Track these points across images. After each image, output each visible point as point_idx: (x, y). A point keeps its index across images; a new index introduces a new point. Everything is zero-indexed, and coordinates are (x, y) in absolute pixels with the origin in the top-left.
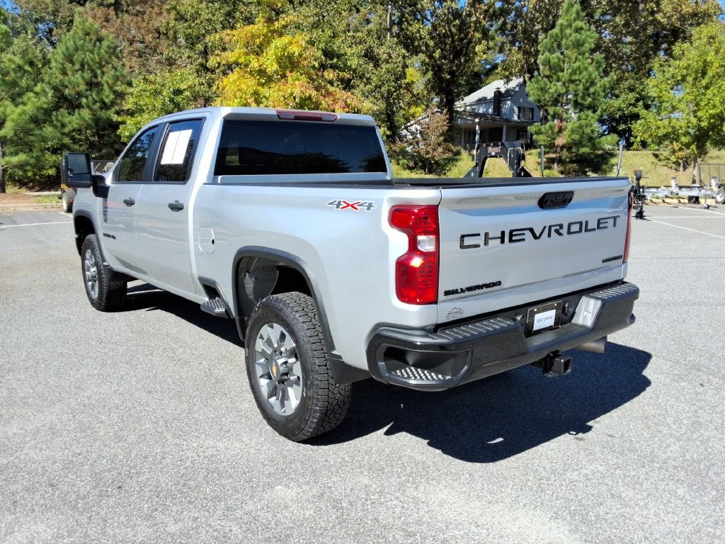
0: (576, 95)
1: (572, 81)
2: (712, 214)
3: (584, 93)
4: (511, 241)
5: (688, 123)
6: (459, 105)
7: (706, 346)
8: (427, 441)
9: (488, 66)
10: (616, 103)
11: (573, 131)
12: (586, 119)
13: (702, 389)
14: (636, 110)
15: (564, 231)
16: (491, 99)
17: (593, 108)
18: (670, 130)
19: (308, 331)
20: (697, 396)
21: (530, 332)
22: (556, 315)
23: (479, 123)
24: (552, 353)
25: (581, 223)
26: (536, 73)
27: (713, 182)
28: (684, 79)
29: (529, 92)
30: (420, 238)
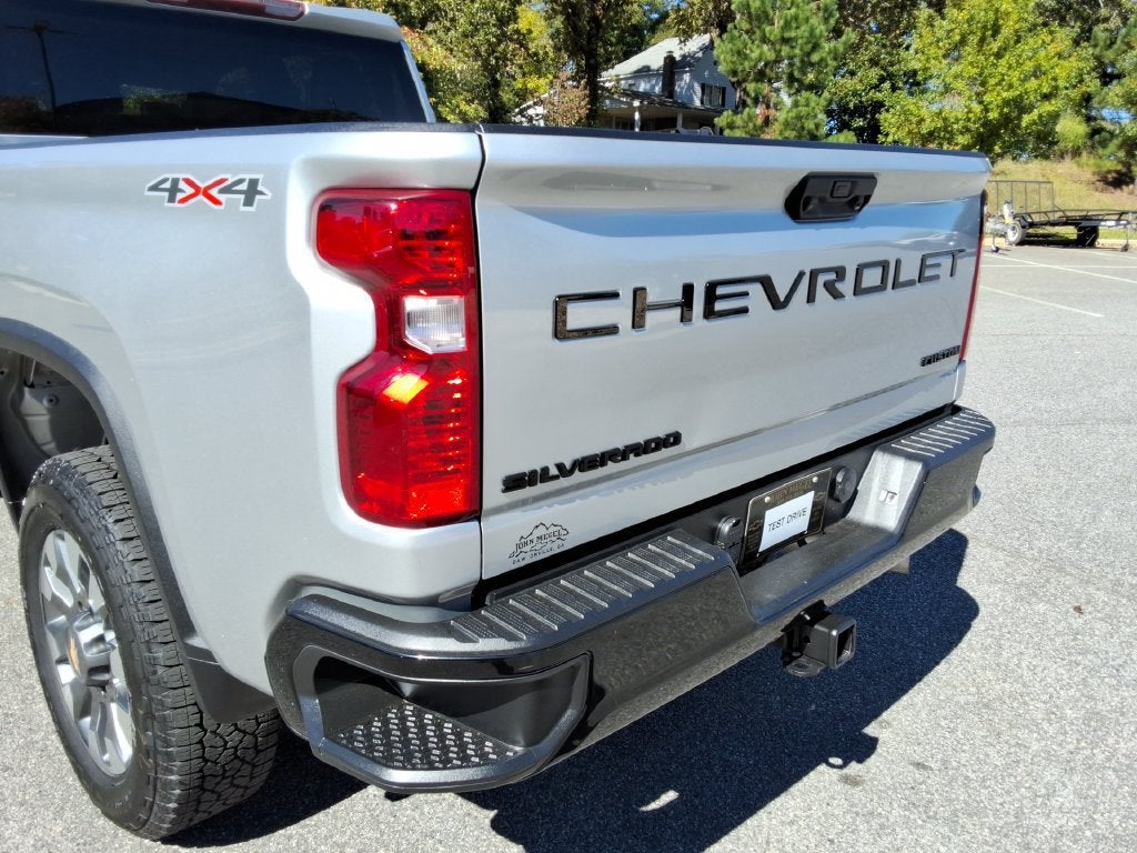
0: (791, 65)
1: (785, 41)
2: (1004, 262)
3: (802, 61)
4: (709, 313)
5: (968, 113)
6: (608, 77)
7: (1061, 515)
8: (492, 814)
9: (655, 16)
10: (850, 84)
11: (787, 124)
12: (807, 105)
13: (1080, 621)
14: (879, 96)
15: (846, 287)
16: (658, 70)
17: (816, 88)
18: (940, 124)
19: (136, 567)
20: (1075, 639)
21: (751, 558)
22: (815, 505)
23: (640, 109)
24: (807, 611)
25: (884, 265)
26: (730, 26)
27: (1006, 210)
28: (963, 41)
29: (718, 57)
30: (412, 303)
